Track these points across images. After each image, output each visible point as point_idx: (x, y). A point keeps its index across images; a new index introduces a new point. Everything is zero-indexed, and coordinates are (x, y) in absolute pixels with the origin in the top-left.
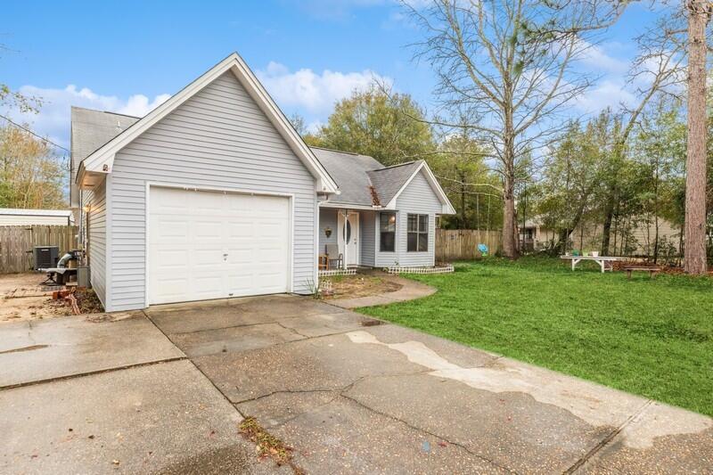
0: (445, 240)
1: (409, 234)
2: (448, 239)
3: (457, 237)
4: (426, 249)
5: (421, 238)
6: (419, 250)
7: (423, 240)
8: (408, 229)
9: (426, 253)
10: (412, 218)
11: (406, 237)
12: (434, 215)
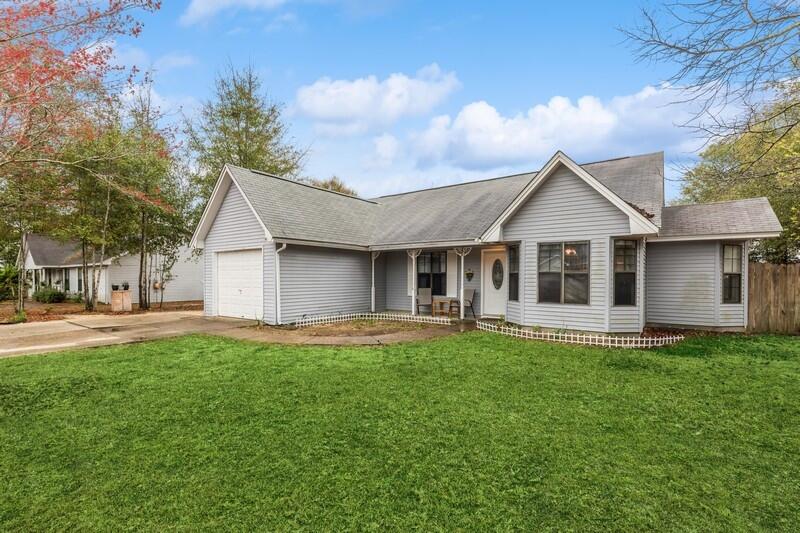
1: (541, 275)
4: (584, 300)
5: (571, 280)
6: (567, 302)
7: (575, 283)
8: (539, 267)
9: (586, 307)
10: (547, 250)
11: (536, 280)
12: (607, 240)
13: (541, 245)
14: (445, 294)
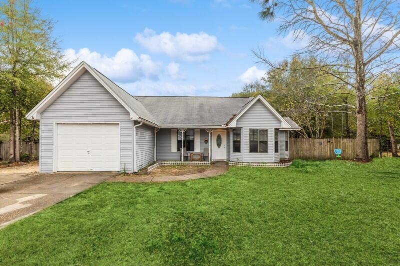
0: (314, 145)
1: (250, 141)
2: (317, 145)
3: (326, 143)
4: (266, 151)
5: (262, 144)
6: (260, 152)
7: (264, 145)
8: (250, 138)
9: (266, 154)
10: (253, 132)
11: (249, 144)
12: (274, 129)
13: (250, 130)
14: (193, 150)
